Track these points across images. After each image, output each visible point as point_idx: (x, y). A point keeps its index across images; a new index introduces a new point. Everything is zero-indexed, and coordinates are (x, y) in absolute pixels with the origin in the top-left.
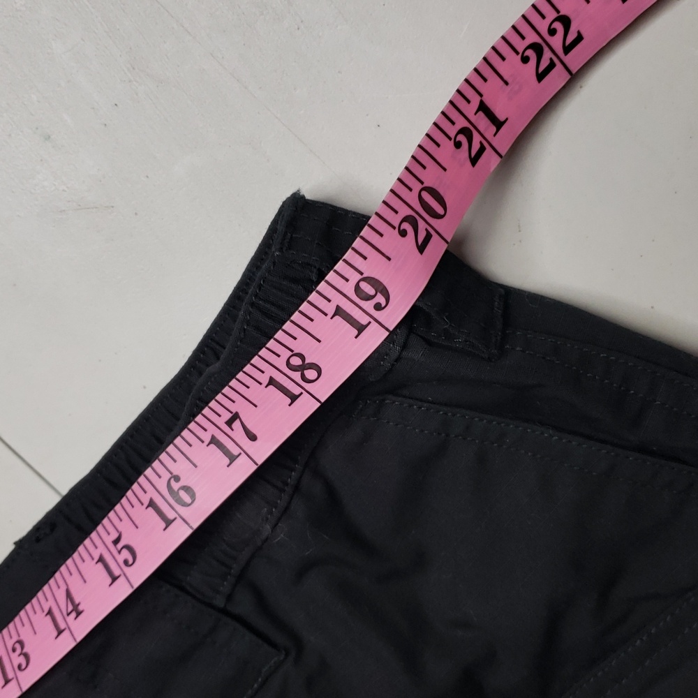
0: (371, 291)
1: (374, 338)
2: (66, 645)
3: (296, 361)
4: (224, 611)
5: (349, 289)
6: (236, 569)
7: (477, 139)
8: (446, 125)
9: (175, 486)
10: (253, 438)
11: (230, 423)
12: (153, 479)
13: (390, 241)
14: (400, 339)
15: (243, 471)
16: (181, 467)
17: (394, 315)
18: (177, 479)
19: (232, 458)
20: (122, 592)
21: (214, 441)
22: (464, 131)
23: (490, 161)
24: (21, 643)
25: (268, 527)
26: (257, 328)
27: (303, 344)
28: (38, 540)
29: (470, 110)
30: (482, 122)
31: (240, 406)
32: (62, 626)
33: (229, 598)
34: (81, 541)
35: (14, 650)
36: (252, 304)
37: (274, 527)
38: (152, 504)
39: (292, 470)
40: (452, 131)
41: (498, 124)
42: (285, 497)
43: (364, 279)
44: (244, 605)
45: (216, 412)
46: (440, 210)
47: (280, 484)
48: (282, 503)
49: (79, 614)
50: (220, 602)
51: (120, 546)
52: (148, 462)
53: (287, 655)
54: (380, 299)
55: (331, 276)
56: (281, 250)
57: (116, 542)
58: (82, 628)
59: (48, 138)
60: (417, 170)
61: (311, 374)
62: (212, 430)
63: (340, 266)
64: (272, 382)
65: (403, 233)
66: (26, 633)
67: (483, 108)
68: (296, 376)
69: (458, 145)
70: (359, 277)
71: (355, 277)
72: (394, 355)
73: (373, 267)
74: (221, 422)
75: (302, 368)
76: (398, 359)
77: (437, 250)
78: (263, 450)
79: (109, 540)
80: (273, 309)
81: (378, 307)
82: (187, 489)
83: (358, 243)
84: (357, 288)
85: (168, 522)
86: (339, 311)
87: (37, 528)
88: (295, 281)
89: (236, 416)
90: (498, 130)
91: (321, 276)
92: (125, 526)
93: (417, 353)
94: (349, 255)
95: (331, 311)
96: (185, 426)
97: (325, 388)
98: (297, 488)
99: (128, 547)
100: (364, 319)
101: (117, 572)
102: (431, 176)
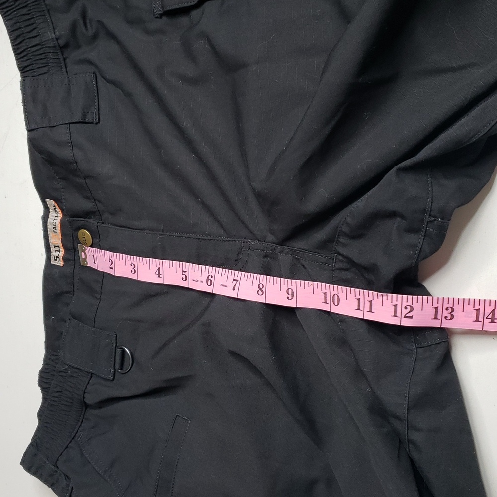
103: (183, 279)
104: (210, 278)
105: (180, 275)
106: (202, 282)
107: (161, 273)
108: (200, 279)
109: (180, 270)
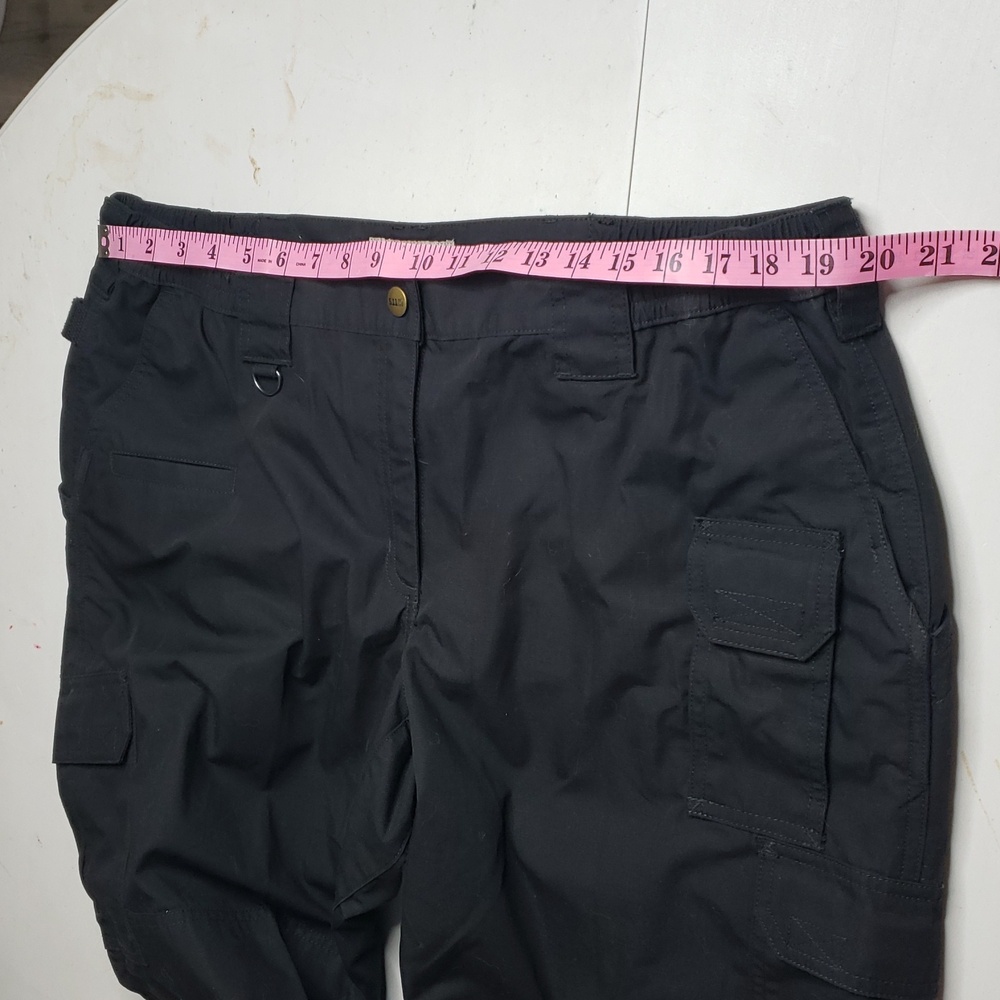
0: (827, 263)
1: (808, 282)
2: (566, 274)
3: (772, 259)
4: (633, 332)
5: (821, 253)
6: (657, 321)
7: (933, 257)
8: (926, 238)
9: (677, 258)
10: (725, 271)
11: (723, 256)
12: (672, 246)
13: (854, 253)
14: (817, 293)
15: (706, 280)
16: (687, 253)
17: (825, 281)
18: (681, 256)
19: (708, 271)
20: (611, 277)
21: (710, 257)
22: (931, 249)
23: (929, 272)
24: (548, 255)
25: (689, 315)
26: (773, 231)
27: (782, 255)
28: (600, 222)
29: (943, 243)
30: (942, 254)
31: (734, 254)
32: (573, 265)
33: (641, 330)
34: (617, 241)
35: (542, 254)
36: (782, 220)
37: (690, 318)
38: (661, 255)
39: (723, 304)
40: (926, 243)
41: (948, 261)
42: (708, 312)
43: (829, 256)
44: (643, 339)
45: (724, 246)
46: (887, 266)
47: (712, 305)
48: (704, 313)
49: (585, 267)
50: (636, 327)
51: (630, 258)
52: (676, 238)
53: (635, 378)
54: (827, 270)
55: (820, 241)
56: (814, 212)
57: (630, 255)
58: (580, 274)
59: (790, 69)
60: (896, 241)
61: (772, 270)
62: (714, 252)
63: (827, 241)
64: (755, 257)
65: (863, 256)
66: (554, 254)
67: (949, 249)
68: (767, 265)
69: (923, 251)
70: (828, 252)
71: (827, 251)
72: (807, 297)
73: (838, 255)
74: (721, 252)
75: (771, 264)
76: (808, 300)
77: (868, 278)
78: (723, 281)
79: (628, 252)
80: (787, 231)
81: (822, 272)
82: (679, 264)
83: (842, 240)
84: (824, 256)
85: (658, 269)
86: (808, 257)
87: (605, 218)
88: (806, 229)
89: (728, 256)
90: (946, 263)
91: (817, 237)
92: (641, 254)
93: (816, 305)
94: (835, 240)
95: (805, 254)
96: (707, 239)
97: (771, 281)
98: (717, 314)
99: (632, 262)
100: (812, 270)
101: (617, 267)
102: (898, 249)
103: (244, 260)
104: (282, 256)
105: (241, 254)
106: (270, 261)
107: (216, 253)
108: (268, 258)
109: (242, 249)
